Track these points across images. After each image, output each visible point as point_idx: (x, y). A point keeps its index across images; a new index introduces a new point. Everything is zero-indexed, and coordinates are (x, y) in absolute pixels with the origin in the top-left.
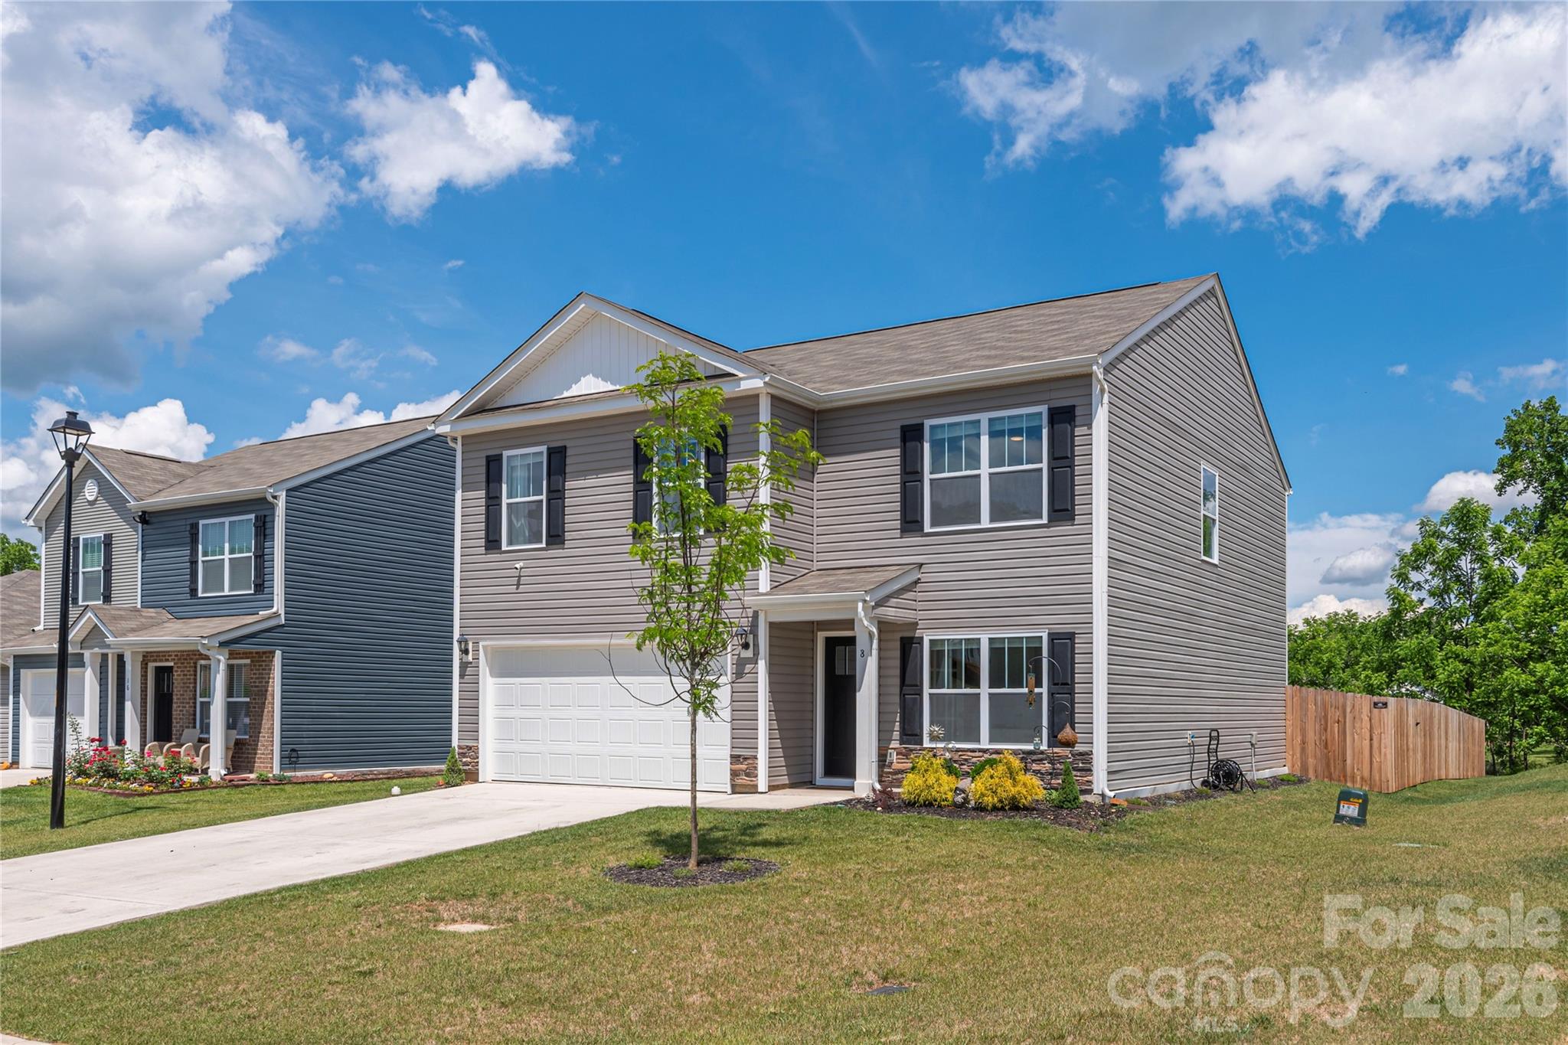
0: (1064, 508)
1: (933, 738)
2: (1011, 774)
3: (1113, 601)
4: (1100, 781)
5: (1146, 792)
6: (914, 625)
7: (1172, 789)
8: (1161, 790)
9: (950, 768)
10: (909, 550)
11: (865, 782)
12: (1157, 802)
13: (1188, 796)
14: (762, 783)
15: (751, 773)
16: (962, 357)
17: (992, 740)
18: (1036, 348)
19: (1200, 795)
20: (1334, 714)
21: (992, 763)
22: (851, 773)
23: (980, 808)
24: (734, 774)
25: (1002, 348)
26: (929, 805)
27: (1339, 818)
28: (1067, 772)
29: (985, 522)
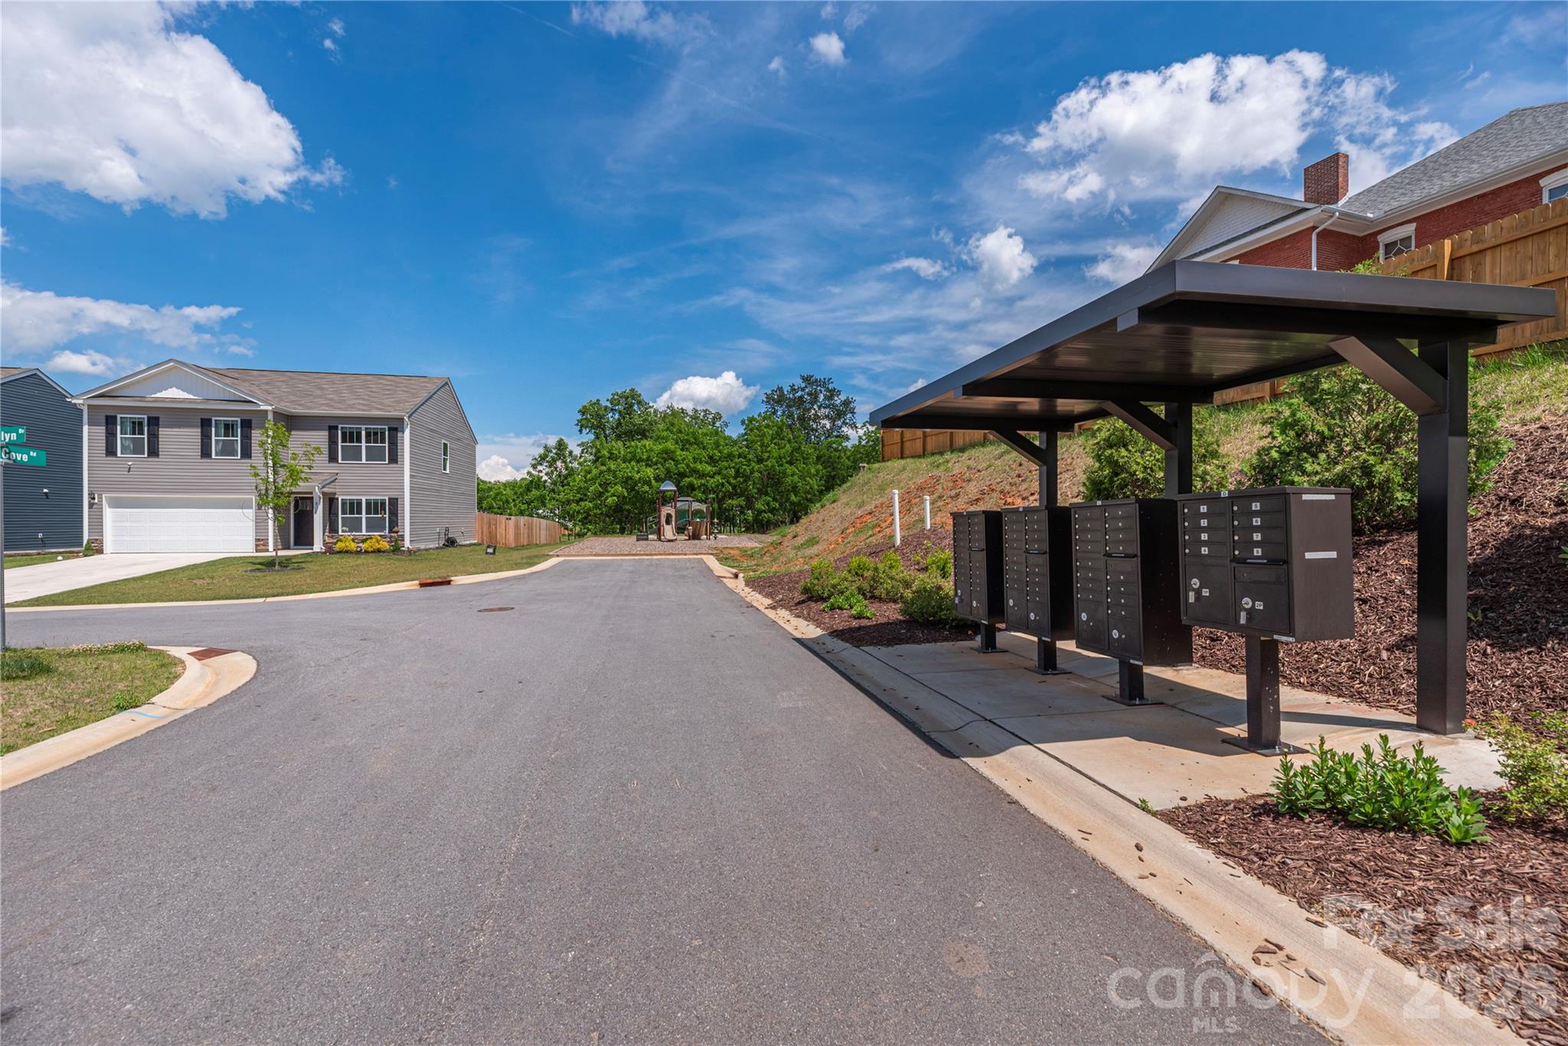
0: (394, 458)
1: (343, 531)
2: (378, 542)
3: (412, 488)
4: (407, 544)
5: (423, 547)
6: (335, 494)
7: (432, 546)
8: (428, 547)
9: (353, 540)
10: (333, 468)
11: (318, 546)
12: (426, 550)
13: (437, 548)
14: (271, 547)
15: (266, 544)
16: (352, 402)
17: (367, 531)
18: (382, 404)
19: (441, 548)
20: (493, 522)
21: (371, 538)
22: (312, 544)
23: (366, 552)
24: (257, 545)
25: (366, 400)
26: (347, 552)
27: (487, 553)
28: (396, 541)
29: (364, 461)
